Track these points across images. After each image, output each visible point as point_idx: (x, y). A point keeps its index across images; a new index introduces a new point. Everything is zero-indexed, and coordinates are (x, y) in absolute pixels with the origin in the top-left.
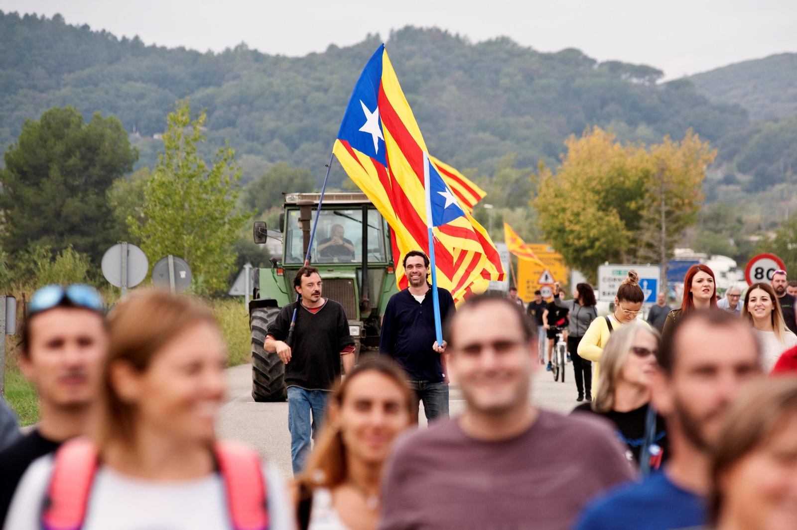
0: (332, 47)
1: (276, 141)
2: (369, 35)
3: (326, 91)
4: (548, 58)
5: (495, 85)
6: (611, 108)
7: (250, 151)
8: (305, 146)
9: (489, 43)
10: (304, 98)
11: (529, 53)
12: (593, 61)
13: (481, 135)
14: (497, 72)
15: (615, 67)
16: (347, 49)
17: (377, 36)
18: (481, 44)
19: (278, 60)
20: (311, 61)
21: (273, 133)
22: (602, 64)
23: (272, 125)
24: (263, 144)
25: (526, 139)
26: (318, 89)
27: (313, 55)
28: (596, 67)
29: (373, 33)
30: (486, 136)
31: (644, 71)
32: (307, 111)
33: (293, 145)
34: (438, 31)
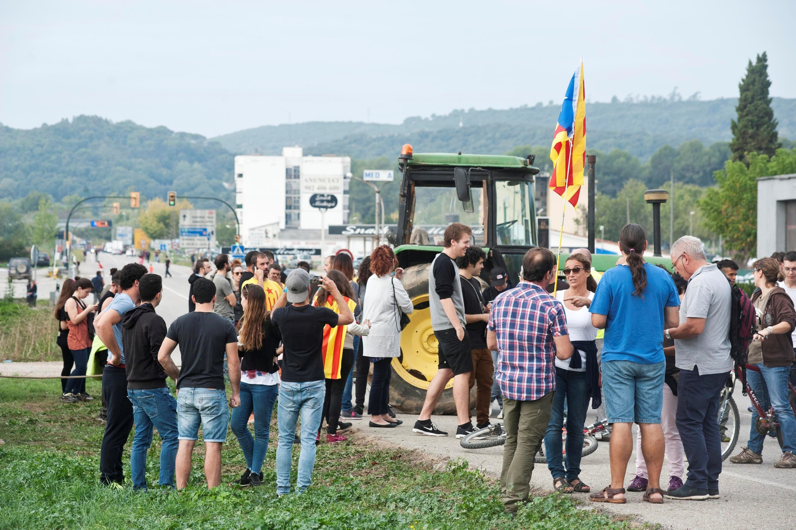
0: (45, 125)
1: (19, 171)
2: (63, 119)
3: (42, 146)
4: (150, 130)
5: (125, 143)
6: (181, 155)
7: (6, 176)
8: (32, 173)
9: (122, 123)
10: (31, 150)
11: (141, 128)
12: (172, 132)
13: (118, 168)
14: (126, 137)
15: (183, 135)
16: (53, 126)
17: (67, 120)
18: (118, 123)
19: (18, 132)
20: (34, 133)
21: (17, 167)
22: (177, 134)
23: (16, 163)
24: (12, 172)
25: (140, 170)
26: (39, 145)
27: (35, 129)
28: (173, 135)
29: (65, 118)
30: (121, 168)
31: (196, 137)
32: (33, 156)
33: (26, 172)
34: (97, 117)
